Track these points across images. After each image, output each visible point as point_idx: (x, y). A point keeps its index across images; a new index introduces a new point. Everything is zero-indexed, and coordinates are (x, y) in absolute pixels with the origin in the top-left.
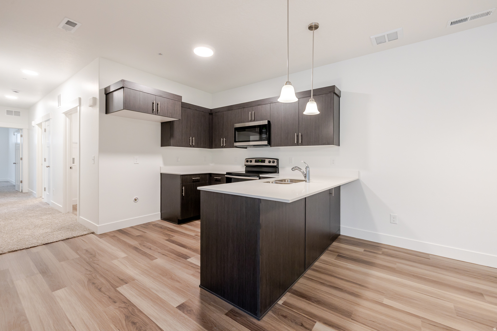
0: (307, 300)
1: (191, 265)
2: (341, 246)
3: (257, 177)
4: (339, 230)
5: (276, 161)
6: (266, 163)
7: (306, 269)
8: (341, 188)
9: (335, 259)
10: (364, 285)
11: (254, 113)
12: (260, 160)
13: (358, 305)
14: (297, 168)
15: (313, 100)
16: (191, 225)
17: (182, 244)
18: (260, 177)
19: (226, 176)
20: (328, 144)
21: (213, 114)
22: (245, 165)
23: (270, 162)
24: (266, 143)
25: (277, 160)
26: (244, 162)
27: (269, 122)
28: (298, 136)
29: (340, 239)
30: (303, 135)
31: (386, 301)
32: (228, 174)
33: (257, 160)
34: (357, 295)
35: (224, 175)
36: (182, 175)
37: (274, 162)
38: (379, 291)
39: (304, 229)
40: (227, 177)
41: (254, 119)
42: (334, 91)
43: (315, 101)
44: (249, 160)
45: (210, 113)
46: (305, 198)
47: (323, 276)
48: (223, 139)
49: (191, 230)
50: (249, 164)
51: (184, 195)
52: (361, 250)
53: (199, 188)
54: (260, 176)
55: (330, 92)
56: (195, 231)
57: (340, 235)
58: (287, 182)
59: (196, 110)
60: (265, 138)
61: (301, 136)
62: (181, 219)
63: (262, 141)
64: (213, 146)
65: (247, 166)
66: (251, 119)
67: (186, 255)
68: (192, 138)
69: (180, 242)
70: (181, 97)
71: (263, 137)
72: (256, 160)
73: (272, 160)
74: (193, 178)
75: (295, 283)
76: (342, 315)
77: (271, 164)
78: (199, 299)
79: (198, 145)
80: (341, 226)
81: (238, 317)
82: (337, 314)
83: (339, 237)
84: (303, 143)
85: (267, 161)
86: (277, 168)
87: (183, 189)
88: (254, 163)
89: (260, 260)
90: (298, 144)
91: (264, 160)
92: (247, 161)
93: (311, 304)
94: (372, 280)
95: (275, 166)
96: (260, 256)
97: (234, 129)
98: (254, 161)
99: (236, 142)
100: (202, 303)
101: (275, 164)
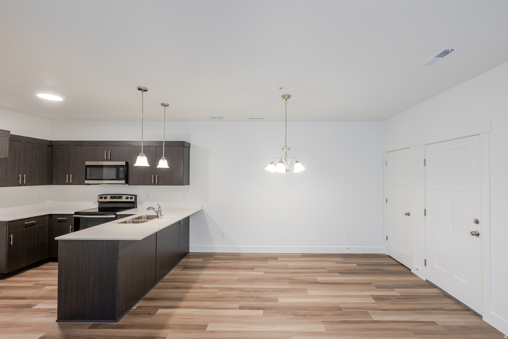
0: (155, 300)
1: (40, 310)
2: (189, 261)
3: (114, 215)
4: (188, 249)
5: (134, 197)
6: (124, 199)
7: (156, 282)
8: (190, 217)
9: (181, 271)
10: (195, 281)
11: (110, 152)
12: (117, 197)
13: (188, 292)
14: (151, 208)
15: (165, 158)
16: (24, 277)
17: (18, 297)
18: (117, 215)
19: (74, 216)
20: (180, 184)
21: (54, 147)
22: (98, 202)
23: (127, 198)
24: (124, 182)
25: (136, 196)
26: (96, 199)
27: (127, 163)
28: (155, 178)
29: (189, 255)
30: (159, 177)
31: (205, 286)
32: (76, 213)
33: (114, 196)
34: (189, 288)
35: (72, 215)
36: (9, 222)
37: (131, 198)
38: (203, 282)
39: (155, 254)
40: (75, 218)
41: (110, 158)
42: (184, 145)
43: (166, 159)
44: (104, 196)
45: (50, 145)
46: (156, 232)
47: (168, 284)
48: (69, 175)
49: (26, 281)
50: (103, 200)
51: (12, 244)
52: (201, 260)
53: (56, 238)
54: (117, 213)
55: (181, 146)
56: (32, 281)
57: (189, 252)
58: (144, 219)
59: (28, 142)
60: (122, 178)
61: (158, 177)
62: (7, 272)
63: (119, 180)
64: (54, 181)
65: (100, 203)
66: (106, 158)
67: (29, 305)
68: (22, 175)
69: (14, 296)
70: (9, 132)
71: (120, 176)
72: (112, 196)
73: (129, 197)
74: (26, 223)
75: (147, 294)
76: (176, 300)
77: (129, 200)
78: (59, 329)
79: (30, 183)
80: (190, 245)
81: (99, 326)
82: (174, 301)
83: (188, 254)
84: (159, 184)
85: (124, 197)
86: (135, 203)
87: (11, 237)
88: (109, 199)
89: (119, 281)
90: (154, 184)
91: (121, 196)
92: (101, 198)
93: (157, 302)
94: (201, 277)
95: (134, 202)
96: (118, 278)
97: (85, 167)
98: (109, 197)
99: (86, 179)
100: (62, 330)
101: (133, 200)
